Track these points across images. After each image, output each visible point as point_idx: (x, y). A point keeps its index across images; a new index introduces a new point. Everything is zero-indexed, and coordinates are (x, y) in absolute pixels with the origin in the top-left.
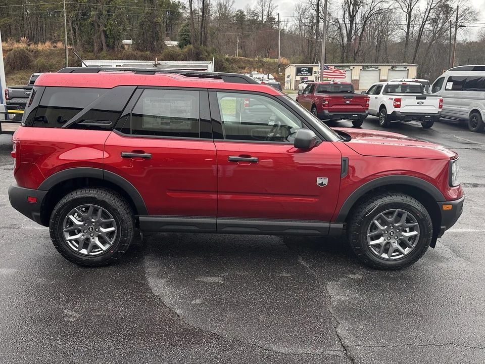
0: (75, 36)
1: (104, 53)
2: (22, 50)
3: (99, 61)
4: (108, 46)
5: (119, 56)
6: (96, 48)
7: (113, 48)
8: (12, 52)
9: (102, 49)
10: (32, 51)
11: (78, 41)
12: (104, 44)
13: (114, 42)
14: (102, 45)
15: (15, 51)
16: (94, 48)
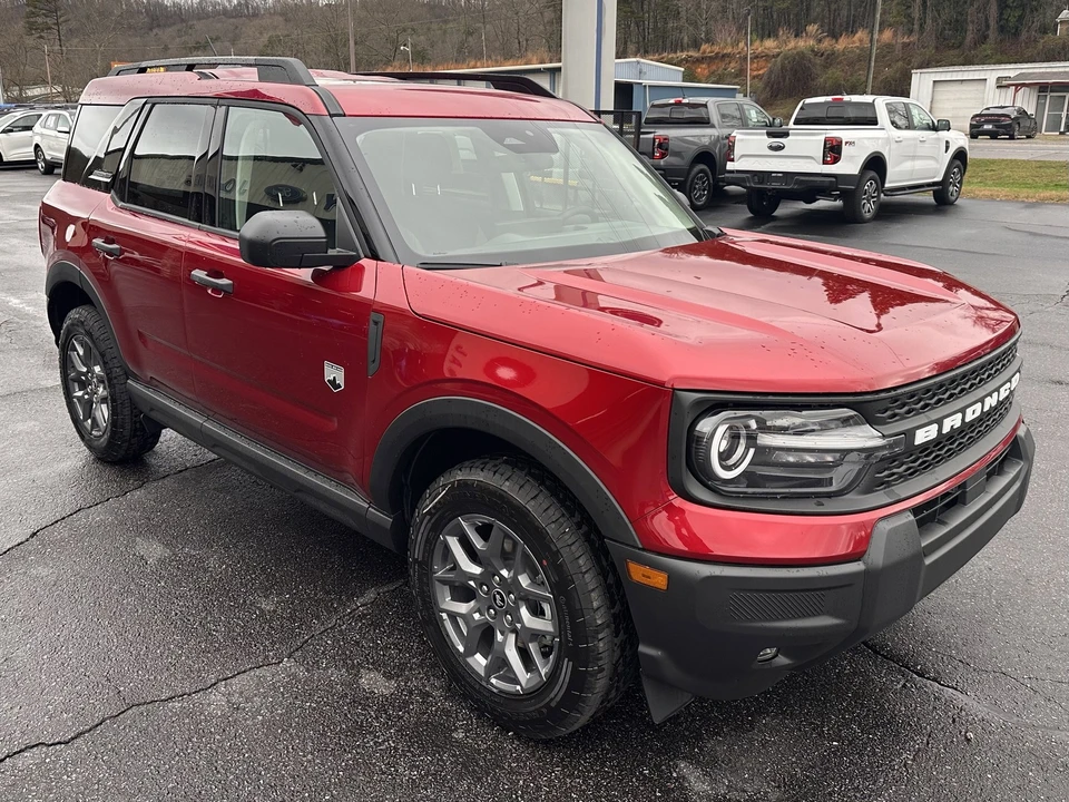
0: (925, 13)
1: (987, 48)
2: (801, 55)
3: (973, 68)
4: (1002, 29)
5: (1028, 53)
6: (970, 37)
7: (1016, 34)
8: (779, 59)
9: (985, 37)
10: (822, 55)
11: (929, 21)
12: (992, 23)
13: (1021, 18)
14: (988, 27)
15: (786, 58)
16: (964, 38)
